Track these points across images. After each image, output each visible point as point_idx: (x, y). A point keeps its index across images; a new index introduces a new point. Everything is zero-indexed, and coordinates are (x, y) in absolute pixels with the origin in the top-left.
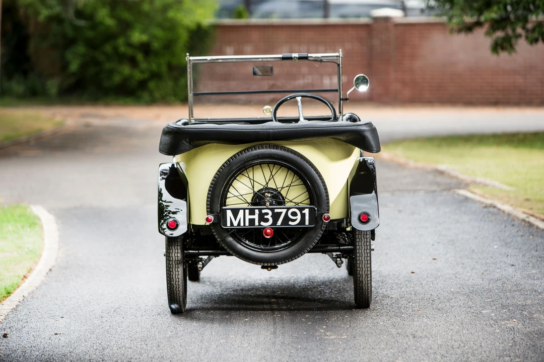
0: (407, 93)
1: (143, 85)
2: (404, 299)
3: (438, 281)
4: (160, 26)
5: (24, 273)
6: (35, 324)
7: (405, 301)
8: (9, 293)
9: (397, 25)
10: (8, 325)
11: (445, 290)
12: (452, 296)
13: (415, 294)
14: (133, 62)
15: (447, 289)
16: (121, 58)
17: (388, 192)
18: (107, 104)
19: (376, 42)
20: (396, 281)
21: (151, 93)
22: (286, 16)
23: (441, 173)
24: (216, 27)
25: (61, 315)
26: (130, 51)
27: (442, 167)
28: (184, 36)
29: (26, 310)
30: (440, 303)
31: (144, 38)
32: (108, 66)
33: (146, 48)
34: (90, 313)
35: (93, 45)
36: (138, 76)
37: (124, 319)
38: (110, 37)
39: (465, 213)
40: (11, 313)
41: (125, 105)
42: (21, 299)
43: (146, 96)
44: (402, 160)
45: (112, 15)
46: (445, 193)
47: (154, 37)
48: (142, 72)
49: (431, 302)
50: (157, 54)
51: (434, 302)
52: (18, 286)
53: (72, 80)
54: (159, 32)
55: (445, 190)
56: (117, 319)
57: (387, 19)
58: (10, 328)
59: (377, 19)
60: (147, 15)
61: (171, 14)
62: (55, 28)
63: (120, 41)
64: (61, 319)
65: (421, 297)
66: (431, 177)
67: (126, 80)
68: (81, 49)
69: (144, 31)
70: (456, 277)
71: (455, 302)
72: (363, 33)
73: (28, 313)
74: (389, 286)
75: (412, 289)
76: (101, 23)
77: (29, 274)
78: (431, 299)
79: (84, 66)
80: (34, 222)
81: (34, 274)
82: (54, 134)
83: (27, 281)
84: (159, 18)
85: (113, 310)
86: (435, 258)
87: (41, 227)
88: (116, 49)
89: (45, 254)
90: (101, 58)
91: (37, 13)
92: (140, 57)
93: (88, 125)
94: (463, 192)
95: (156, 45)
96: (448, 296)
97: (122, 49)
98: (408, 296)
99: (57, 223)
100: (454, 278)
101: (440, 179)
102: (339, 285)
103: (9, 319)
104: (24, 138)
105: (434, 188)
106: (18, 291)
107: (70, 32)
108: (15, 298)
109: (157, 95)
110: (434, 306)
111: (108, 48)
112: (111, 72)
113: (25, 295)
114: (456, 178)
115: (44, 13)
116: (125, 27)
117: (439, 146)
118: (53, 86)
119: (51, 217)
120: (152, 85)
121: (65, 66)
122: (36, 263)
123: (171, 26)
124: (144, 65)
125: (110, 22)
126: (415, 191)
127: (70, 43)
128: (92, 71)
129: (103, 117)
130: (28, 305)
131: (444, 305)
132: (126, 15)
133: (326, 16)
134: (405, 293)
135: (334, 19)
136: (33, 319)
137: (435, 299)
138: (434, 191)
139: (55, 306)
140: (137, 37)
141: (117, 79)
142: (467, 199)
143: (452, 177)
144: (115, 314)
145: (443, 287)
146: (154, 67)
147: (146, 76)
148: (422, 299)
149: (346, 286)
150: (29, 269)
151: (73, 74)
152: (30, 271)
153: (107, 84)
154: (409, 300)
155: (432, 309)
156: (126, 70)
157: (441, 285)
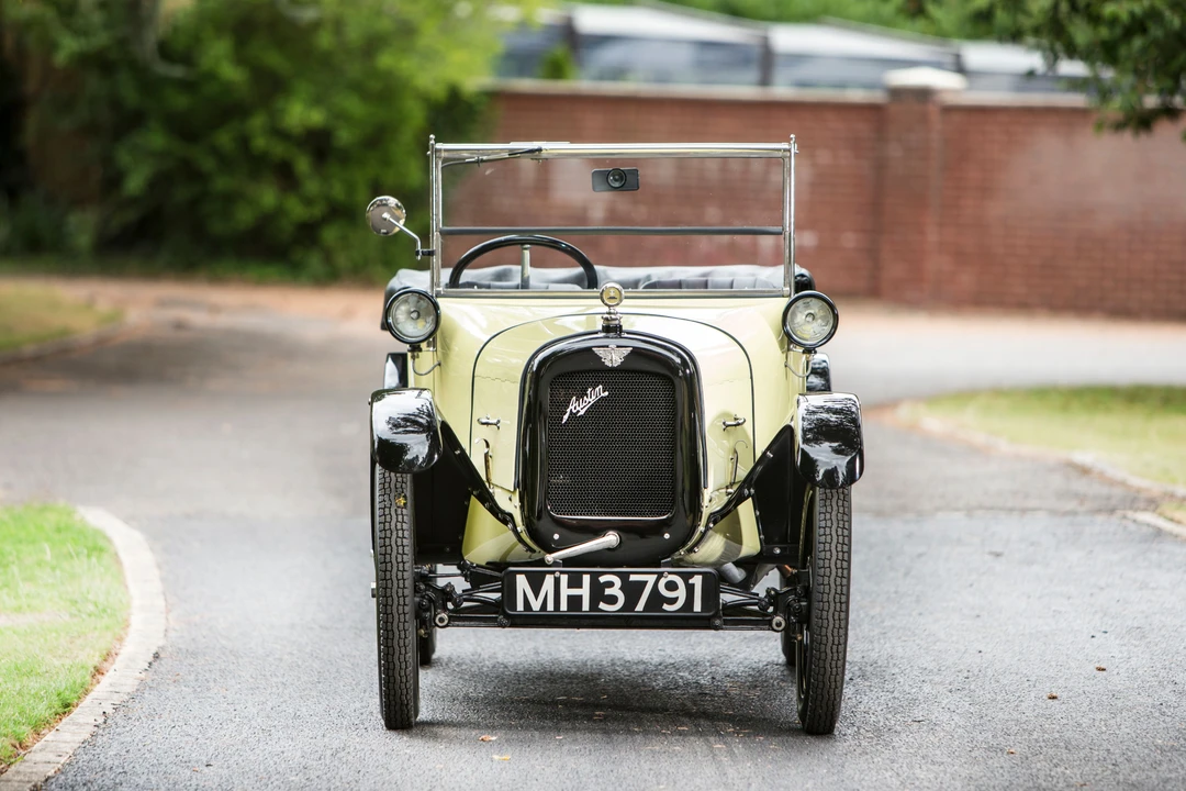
0: (967, 279)
1: (308, 233)
2: (1042, 757)
3: (1118, 719)
4: (357, 88)
5: (96, 660)
6: (144, 777)
7: (1044, 763)
8: (67, 706)
9: (949, 110)
10: (79, 779)
11: (1139, 740)
12: (1159, 757)
13: (1066, 748)
14: (286, 176)
15: (1145, 740)
16: (257, 165)
17: (957, 510)
18: (217, 279)
19: (894, 151)
20: (1015, 715)
21: (328, 257)
22: (663, 77)
23: (1084, 471)
24: (495, 96)
25: (205, 759)
26: (278, 150)
27: (1083, 457)
28: (416, 115)
29: (115, 744)
30: (1134, 770)
31: (316, 117)
32: (222, 183)
33: (319, 143)
34: (276, 759)
35: (185, 129)
36: (297, 210)
37: (361, 773)
38: (230, 110)
39: (1160, 566)
40: (81, 750)
41: (261, 282)
42: (101, 720)
43: (315, 261)
44: (979, 438)
45: (240, 59)
46: (1100, 518)
47: (341, 116)
48: (308, 202)
49: (1111, 767)
50: (345, 158)
51: (1117, 769)
52: (86, 692)
53: (131, 216)
54: (354, 105)
55: (1099, 511)
56: (342, 773)
57: (923, 94)
58: (84, 785)
59: (898, 93)
60: (326, 61)
61: (385, 60)
62: (94, 84)
63: (257, 122)
64: (206, 770)
65: (1082, 755)
66: (1057, 481)
67: (267, 220)
68: (155, 139)
69: (317, 101)
70: (1163, 714)
71: (1170, 771)
72: (863, 128)
73: (124, 753)
74: (999, 726)
75: (1057, 735)
76: (211, 76)
77: (105, 665)
78: (1109, 761)
79: (159, 183)
80: (97, 546)
81: (119, 663)
82: (101, 343)
83: (105, 680)
84: (354, 70)
85: (329, 753)
86: (1103, 667)
87: (116, 557)
88: (244, 142)
89: (136, 620)
90: (207, 164)
91: (51, 46)
92: (303, 164)
93: (180, 326)
94: (1147, 517)
95: (344, 136)
96: (1149, 755)
97: (260, 142)
98: (1051, 752)
99: (152, 549)
100: (1157, 714)
101: (1080, 485)
102: (873, 718)
103: (80, 764)
104: (29, 349)
105: (1071, 505)
106: (88, 700)
107: (130, 94)
108: (84, 717)
109: (342, 260)
110: (1121, 778)
111: (225, 139)
112: (230, 199)
113: (110, 710)
114: (1123, 484)
115: (69, 47)
116: (271, 87)
117: (1065, 408)
118: (82, 227)
119: (137, 536)
120: (330, 235)
121: (114, 181)
122: (120, 640)
123: (387, 92)
124: (312, 186)
125: (231, 73)
126: (1024, 511)
127: (129, 122)
128: (182, 193)
129: (215, 309)
130: (119, 734)
131: (1144, 777)
132: (274, 59)
133: (765, 81)
134: (1043, 744)
135: (782, 90)
136: (137, 766)
137: (1119, 760)
138: (1074, 513)
139: (186, 738)
140: (300, 113)
141: (244, 217)
142: (1159, 533)
143: (1112, 483)
144: (336, 763)
145: (1134, 735)
146: (338, 191)
147: (317, 211)
148: (1087, 760)
149: (893, 722)
150: (105, 652)
151: (133, 201)
152: (109, 656)
153: (217, 227)
154: (1054, 761)
155: (1114, 783)
156: (268, 196)
157: (1128, 730)
